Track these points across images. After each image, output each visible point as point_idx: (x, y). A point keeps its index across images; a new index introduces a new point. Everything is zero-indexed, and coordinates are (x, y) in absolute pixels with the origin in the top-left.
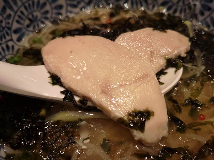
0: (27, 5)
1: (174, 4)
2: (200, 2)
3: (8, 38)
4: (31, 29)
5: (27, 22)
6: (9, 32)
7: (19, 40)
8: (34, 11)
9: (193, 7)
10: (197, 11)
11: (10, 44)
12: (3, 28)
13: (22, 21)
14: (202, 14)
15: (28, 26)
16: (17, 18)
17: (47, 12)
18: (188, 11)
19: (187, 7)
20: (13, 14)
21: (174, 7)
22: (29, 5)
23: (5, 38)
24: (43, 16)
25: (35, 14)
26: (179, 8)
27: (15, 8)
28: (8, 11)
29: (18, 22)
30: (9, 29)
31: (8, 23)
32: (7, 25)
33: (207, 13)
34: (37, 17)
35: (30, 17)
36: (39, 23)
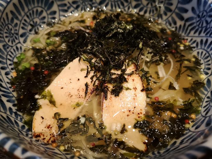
0: (28, 14)
1: (144, 6)
2: (164, 5)
3: (17, 41)
4: (33, 32)
5: (30, 27)
6: (17, 36)
7: (25, 42)
8: (34, 18)
9: (158, 9)
10: (162, 12)
11: (19, 46)
12: (13, 34)
13: (26, 27)
14: (166, 14)
15: (31, 30)
16: (22, 25)
17: (44, 18)
18: (155, 12)
19: (154, 8)
20: (18, 22)
21: (145, 9)
22: (30, 14)
23: (15, 41)
24: (41, 21)
25: (35, 20)
26: (149, 10)
27: (20, 18)
28: (16, 21)
29: (23, 28)
30: (17, 34)
31: (16, 30)
32: (15, 32)
33: (169, 14)
34: (36, 22)
35: (32, 23)
36: (39, 27)
